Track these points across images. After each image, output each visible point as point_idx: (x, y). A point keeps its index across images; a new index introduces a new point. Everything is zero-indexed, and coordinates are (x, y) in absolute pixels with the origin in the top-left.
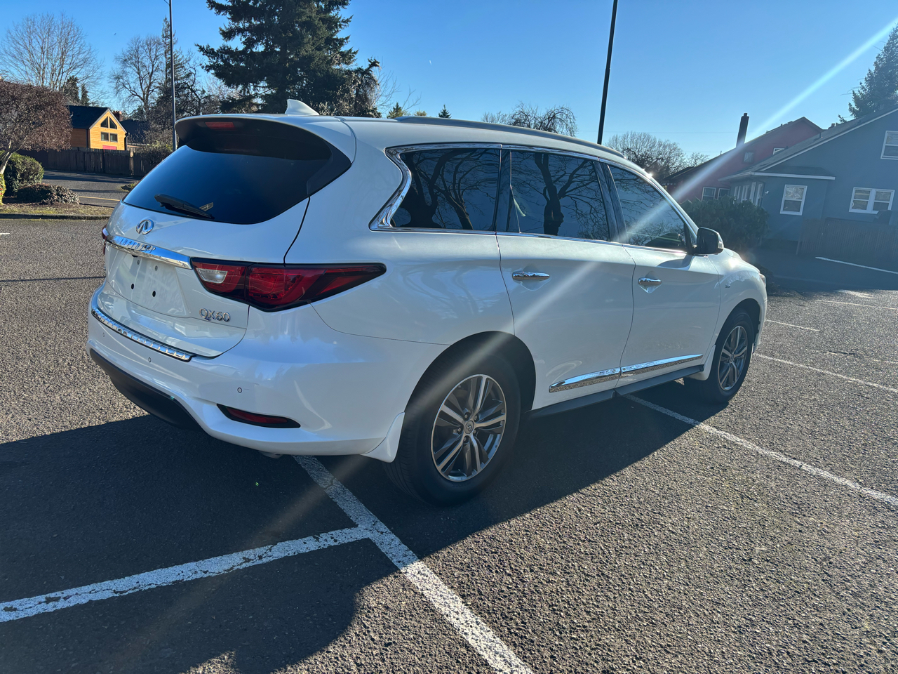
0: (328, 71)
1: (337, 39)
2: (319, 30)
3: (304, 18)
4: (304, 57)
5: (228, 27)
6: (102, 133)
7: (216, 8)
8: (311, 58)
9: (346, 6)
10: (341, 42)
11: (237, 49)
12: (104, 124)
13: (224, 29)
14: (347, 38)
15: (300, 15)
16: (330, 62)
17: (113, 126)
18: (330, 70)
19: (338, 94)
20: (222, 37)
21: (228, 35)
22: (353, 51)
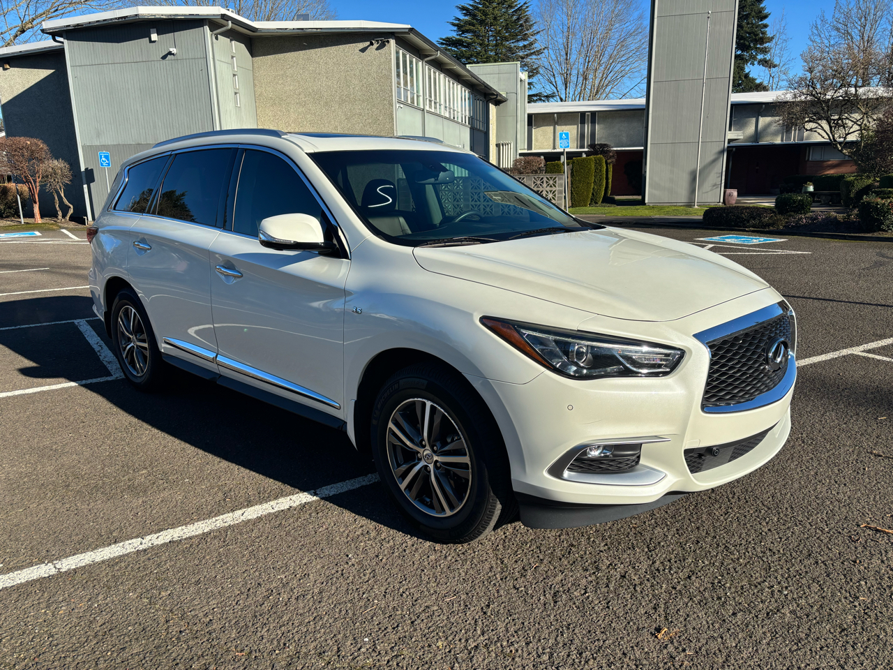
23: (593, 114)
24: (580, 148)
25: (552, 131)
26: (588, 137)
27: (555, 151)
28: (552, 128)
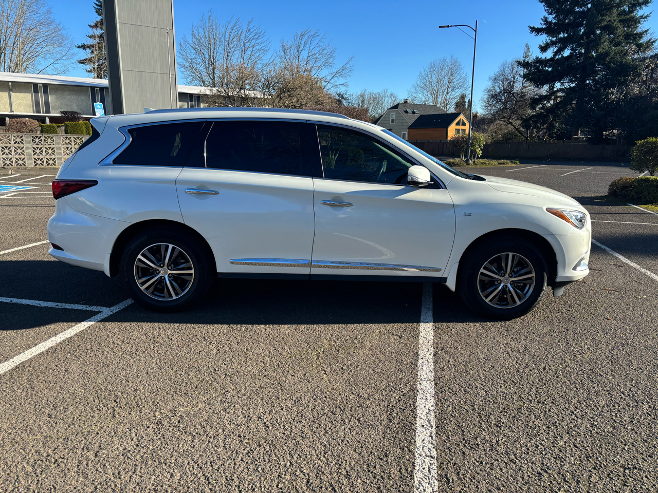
0: (622, 61)
1: (637, 34)
2: (617, 30)
3: (604, 24)
4: (601, 54)
5: (545, 42)
6: (456, 129)
7: (536, 32)
8: (607, 54)
9: (649, 4)
10: (640, 35)
11: (546, 58)
12: (458, 124)
13: (542, 44)
14: (646, 31)
15: (600, 22)
16: (626, 53)
17: (464, 124)
18: (624, 61)
19: (630, 78)
20: (539, 51)
21: (544, 49)
22: (652, 41)
23: (45, 86)
24: (37, 113)
25: (8, 97)
26: (42, 104)
27: (12, 113)
28: (7, 94)
